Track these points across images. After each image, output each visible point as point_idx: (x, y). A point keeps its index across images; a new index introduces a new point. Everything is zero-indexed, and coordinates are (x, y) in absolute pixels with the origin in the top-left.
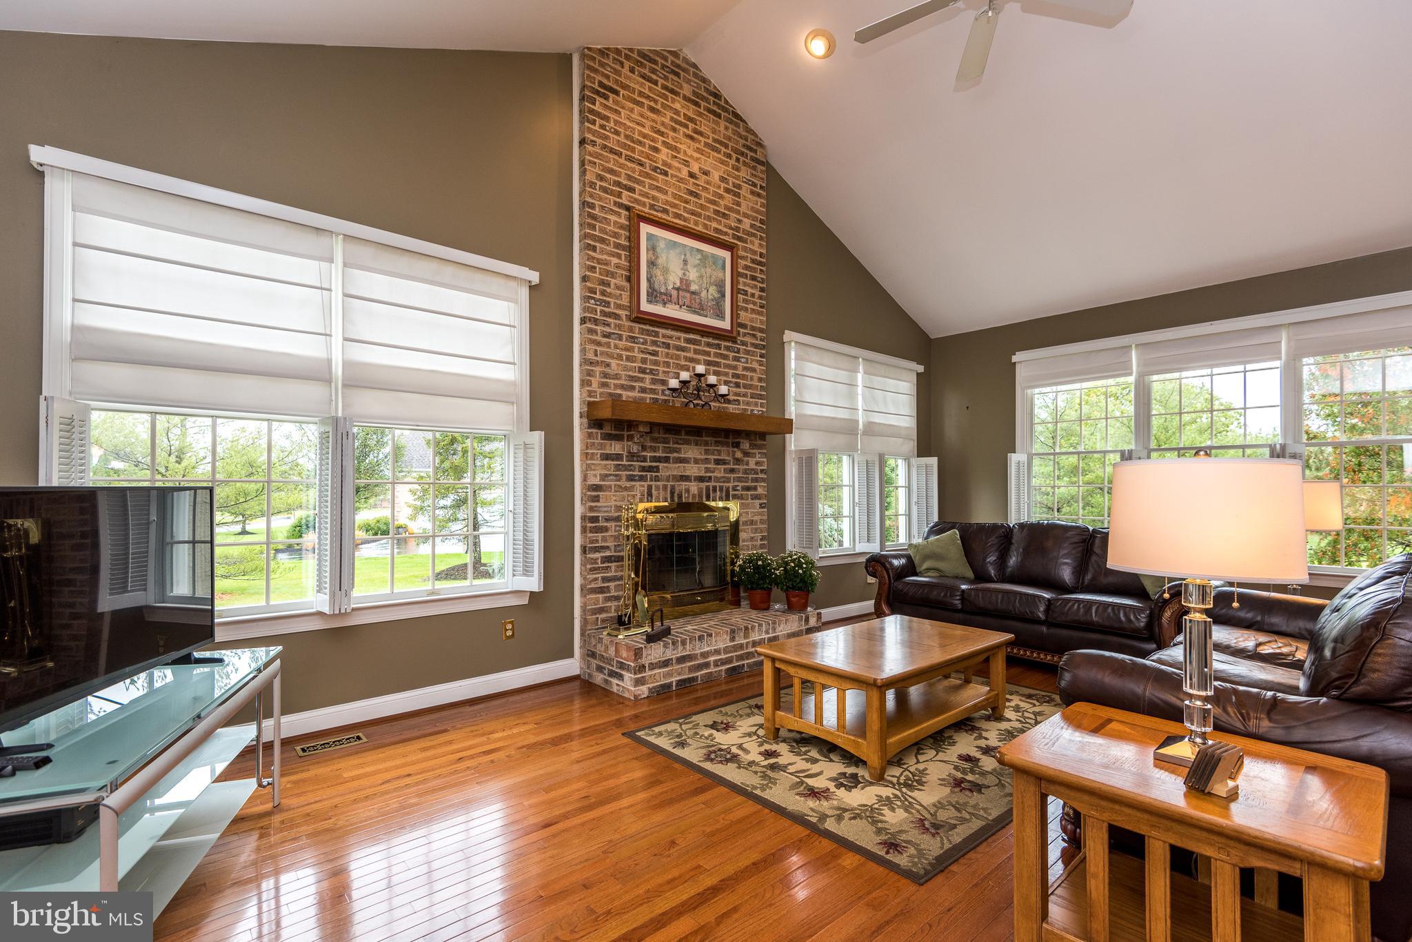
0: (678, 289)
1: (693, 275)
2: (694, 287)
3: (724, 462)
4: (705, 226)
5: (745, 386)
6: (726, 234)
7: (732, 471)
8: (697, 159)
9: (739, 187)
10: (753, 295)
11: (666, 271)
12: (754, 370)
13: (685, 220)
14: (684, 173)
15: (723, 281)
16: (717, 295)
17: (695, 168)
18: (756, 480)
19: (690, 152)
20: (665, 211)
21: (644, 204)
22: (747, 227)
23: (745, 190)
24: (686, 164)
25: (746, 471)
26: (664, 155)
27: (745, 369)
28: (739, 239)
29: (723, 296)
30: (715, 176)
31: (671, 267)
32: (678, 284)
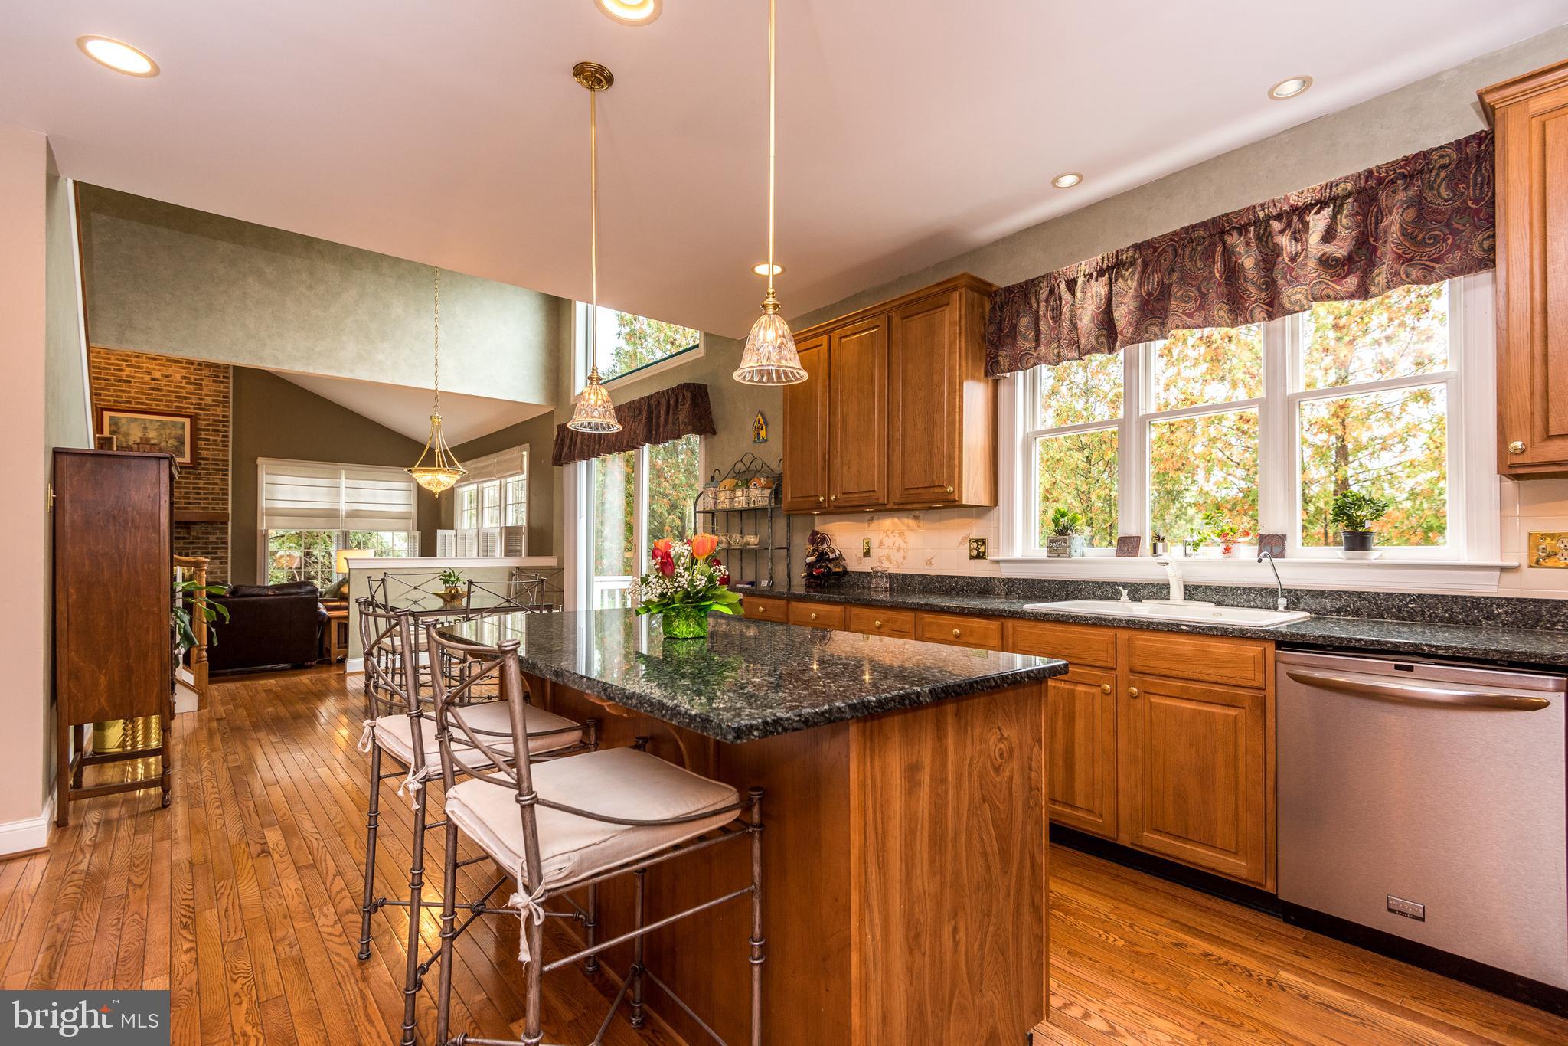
0: (138, 444)
1: (152, 435)
2: (153, 442)
3: (183, 538)
4: (168, 406)
5: (205, 494)
6: (187, 408)
7: (192, 543)
8: (159, 370)
9: (202, 380)
10: (215, 440)
11: (127, 435)
12: (217, 484)
13: (147, 404)
14: (147, 378)
15: (183, 436)
16: (176, 444)
17: (158, 375)
18: (217, 548)
19: (151, 367)
20: (130, 402)
21: (109, 401)
22: (210, 402)
23: (208, 381)
24: (149, 373)
25: (206, 543)
26: (128, 371)
27: (205, 484)
28: (200, 409)
29: (183, 443)
30: (178, 377)
31: (131, 432)
32: (138, 441)
